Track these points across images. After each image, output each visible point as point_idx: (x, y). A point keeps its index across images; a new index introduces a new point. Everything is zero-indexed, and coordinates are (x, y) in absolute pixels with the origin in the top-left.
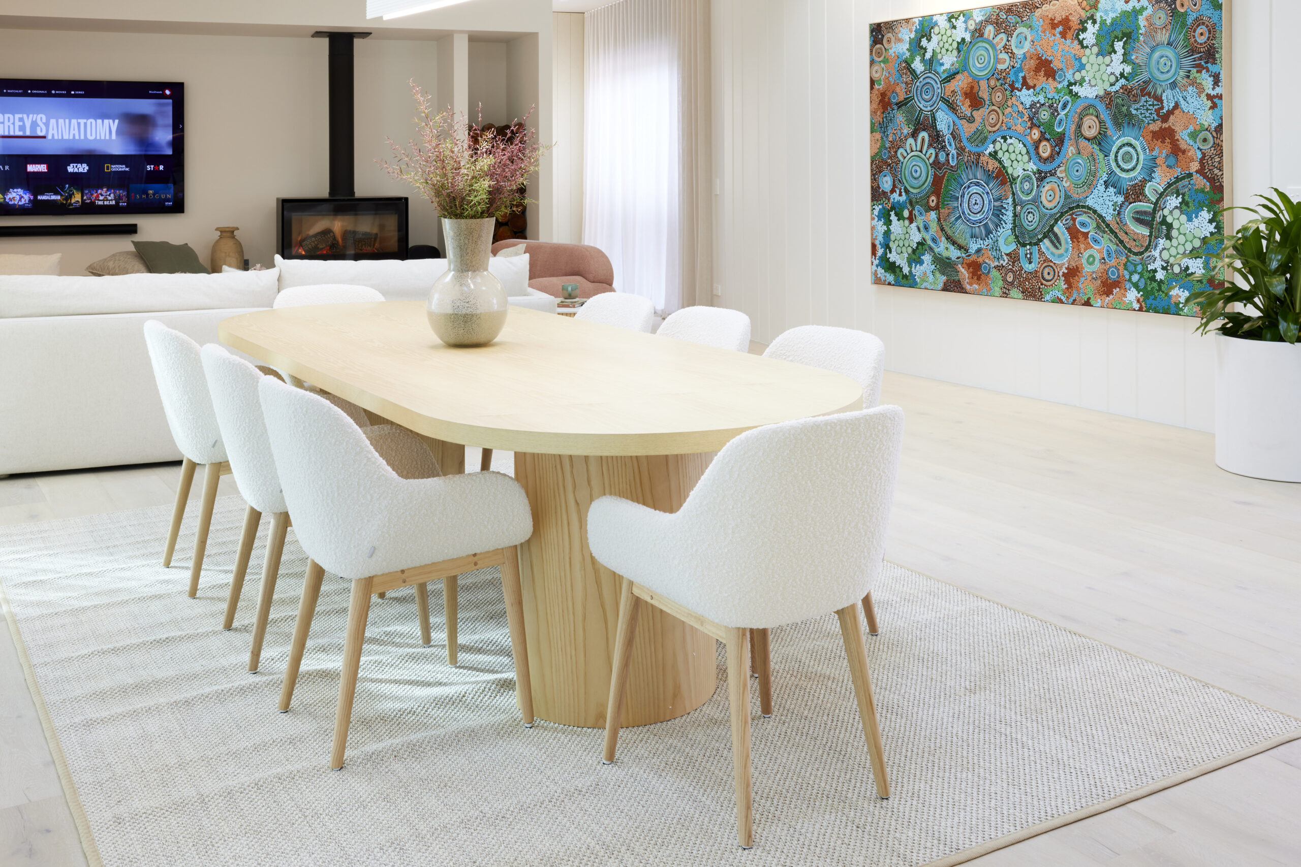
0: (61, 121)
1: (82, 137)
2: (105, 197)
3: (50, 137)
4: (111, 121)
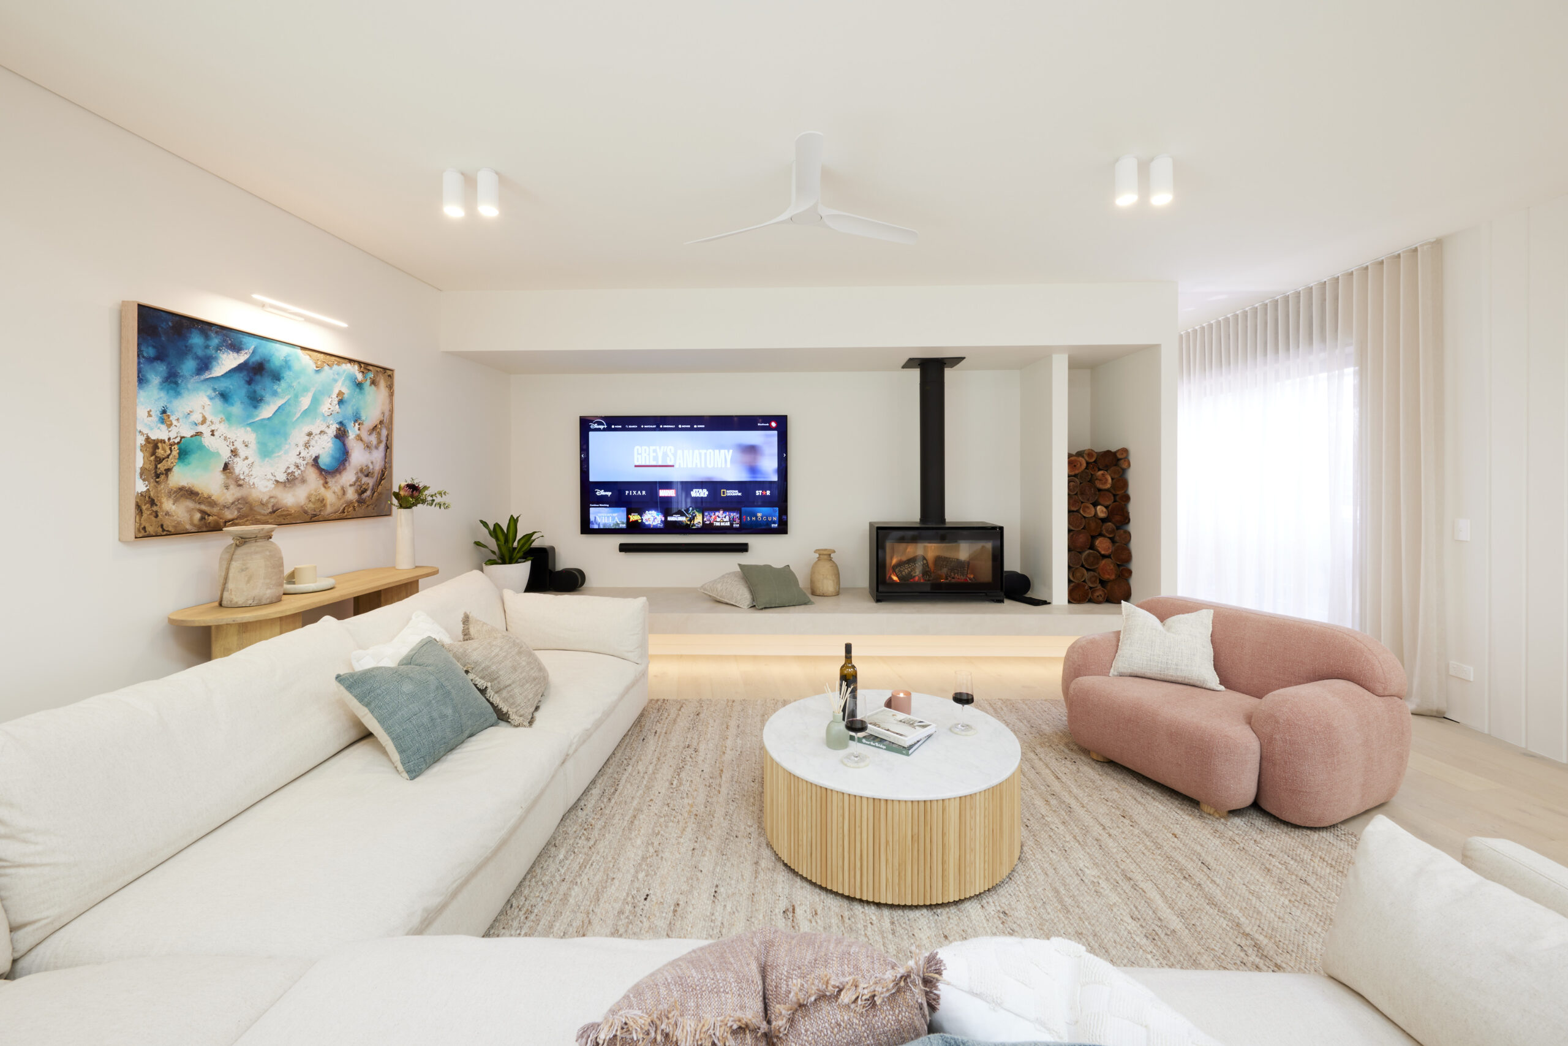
0: (686, 452)
1: (703, 466)
2: (721, 518)
3: (677, 466)
4: (726, 451)
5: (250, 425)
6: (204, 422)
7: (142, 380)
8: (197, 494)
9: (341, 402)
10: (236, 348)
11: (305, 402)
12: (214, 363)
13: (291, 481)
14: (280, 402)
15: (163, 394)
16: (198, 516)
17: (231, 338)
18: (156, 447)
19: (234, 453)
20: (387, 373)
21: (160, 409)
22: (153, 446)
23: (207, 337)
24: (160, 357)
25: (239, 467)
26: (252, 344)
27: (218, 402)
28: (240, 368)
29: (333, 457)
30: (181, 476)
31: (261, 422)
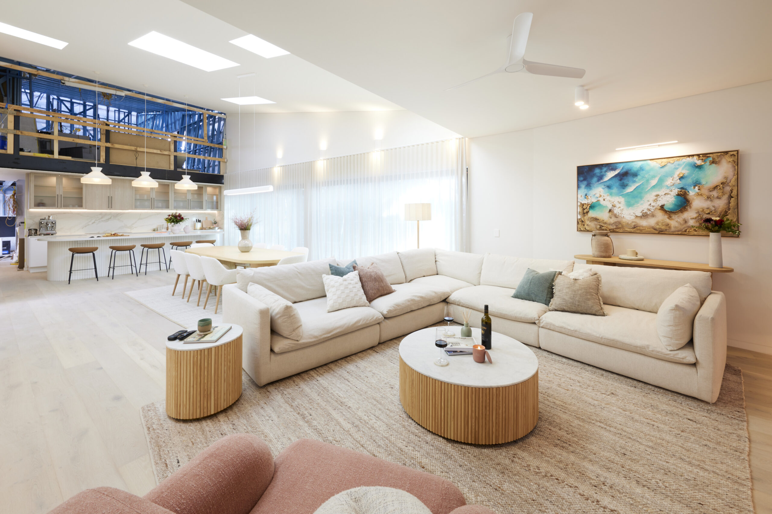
5: (621, 195)
6: (601, 196)
7: (578, 187)
8: (598, 220)
10: (614, 169)
12: (604, 177)
13: (645, 216)
14: (637, 185)
15: (585, 190)
16: (599, 226)
17: (611, 166)
18: (583, 206)
19: (614, 206)
21: (585, 194)
22: (583, 205)
23: (601, 169)
24: (584, 180)
25: (616, 211)
27: (607, 189)
28: (616, 176)
29: (675, 205)
31: (628, 194)
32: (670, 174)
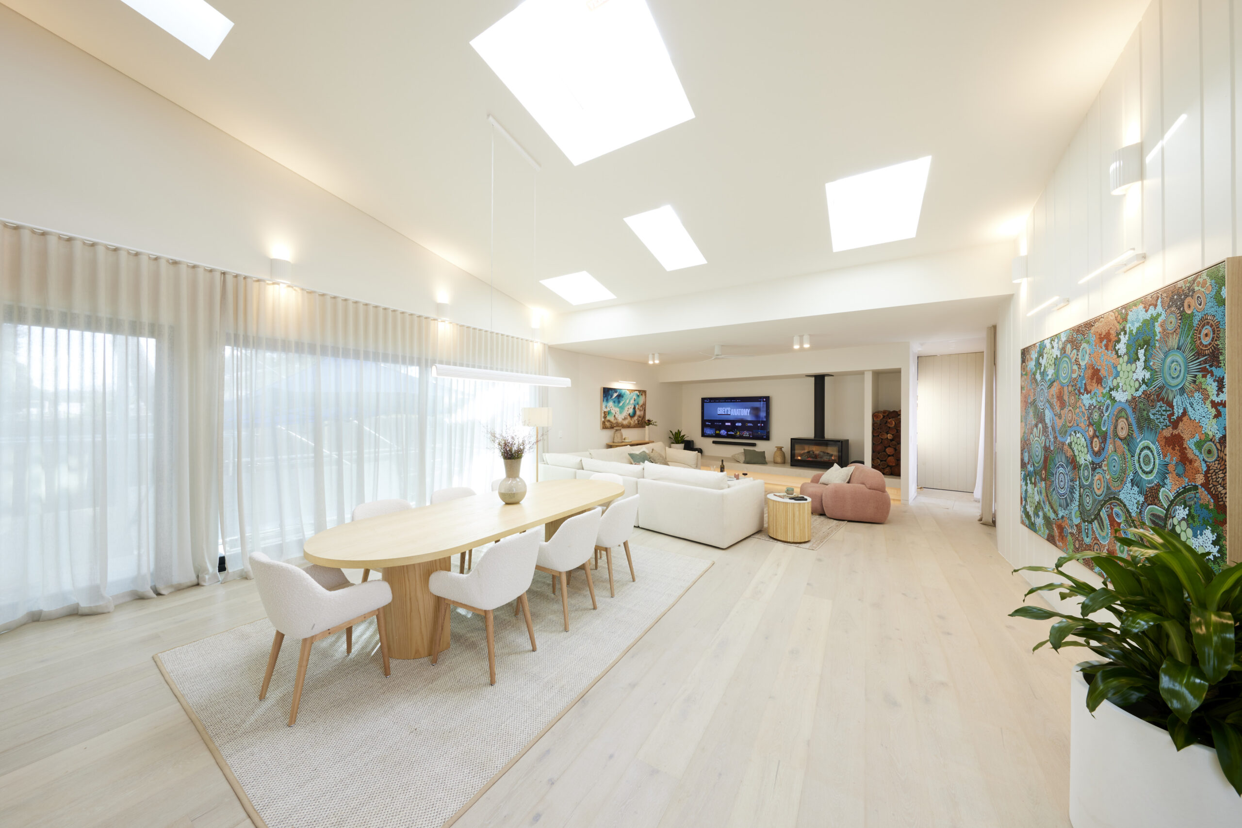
0: (734, 410)
1: (740, 415)
2: (747, 434)
3: (731, 415)
4: (747, 410)
5: (618, 407)
6: (612, 407)
7: (603, 401)
8: (610, 421)
9: (635, 400)
10: (616, 392)
11: (628, 401)
12: (613, 396)
13: (625, 419)
14: (624, 402)
15: (606, 402)
16: (610, 425)
17: (615, 390)
19: (616, 413)
20: (645, 392)
21: (606, 405)
22: (605, 412)
23: (613, 391)
24: (606, 396)
25: (616, 416)
26: (618, 391)
27: (614, 403)
28: (617, 396)
29: (633, 413)
30: (608, 418)
31: (620, 407)
32: (631, 399)
